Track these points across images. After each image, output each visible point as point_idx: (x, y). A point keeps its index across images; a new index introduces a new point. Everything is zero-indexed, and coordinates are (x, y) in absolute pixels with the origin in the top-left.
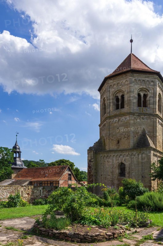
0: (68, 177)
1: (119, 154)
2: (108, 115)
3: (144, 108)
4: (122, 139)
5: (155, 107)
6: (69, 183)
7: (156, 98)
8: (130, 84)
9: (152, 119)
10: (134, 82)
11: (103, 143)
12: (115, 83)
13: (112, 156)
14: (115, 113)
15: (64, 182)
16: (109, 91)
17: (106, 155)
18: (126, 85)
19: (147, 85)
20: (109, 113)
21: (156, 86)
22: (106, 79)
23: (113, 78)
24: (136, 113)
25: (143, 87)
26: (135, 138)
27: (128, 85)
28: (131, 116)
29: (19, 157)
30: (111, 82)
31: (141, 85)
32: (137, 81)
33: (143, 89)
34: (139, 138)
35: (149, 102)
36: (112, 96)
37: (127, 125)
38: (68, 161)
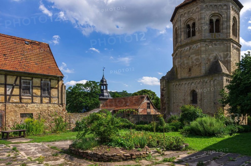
0: (146, 106)
1: (191, 82)
2: (180, 44)
3: (217, 33)
4: (194, 67)
5: (228, 32)
6: (148, 111)
7: (230, 21)
8: (201, 10)
9: (226, 45)
10: (205, 8)
11: (176, 72)
12: (185, 11)
13: (184, 83)
14: (187, 41)
15: (143, 110)
16: (180, 20)
17: (178, 83)
18: (197, 12)
19: (219, 10)
20: (181, 42)
21: (230, 9)
22: (177, 9)
23: (183, 7)
24: (208, 39)
25: (216, 12)
26: (207, 65)
27: (198, 12)
28: (202, 43)
29: (106, 89)
30: (182, 11)
31: (213, 10)
32: (209, 7)
33: (215, 14)
34: (211, 65)
35: (222, 27)
36: (183, 25)
37: (198, 53)
38: (149, 91)
